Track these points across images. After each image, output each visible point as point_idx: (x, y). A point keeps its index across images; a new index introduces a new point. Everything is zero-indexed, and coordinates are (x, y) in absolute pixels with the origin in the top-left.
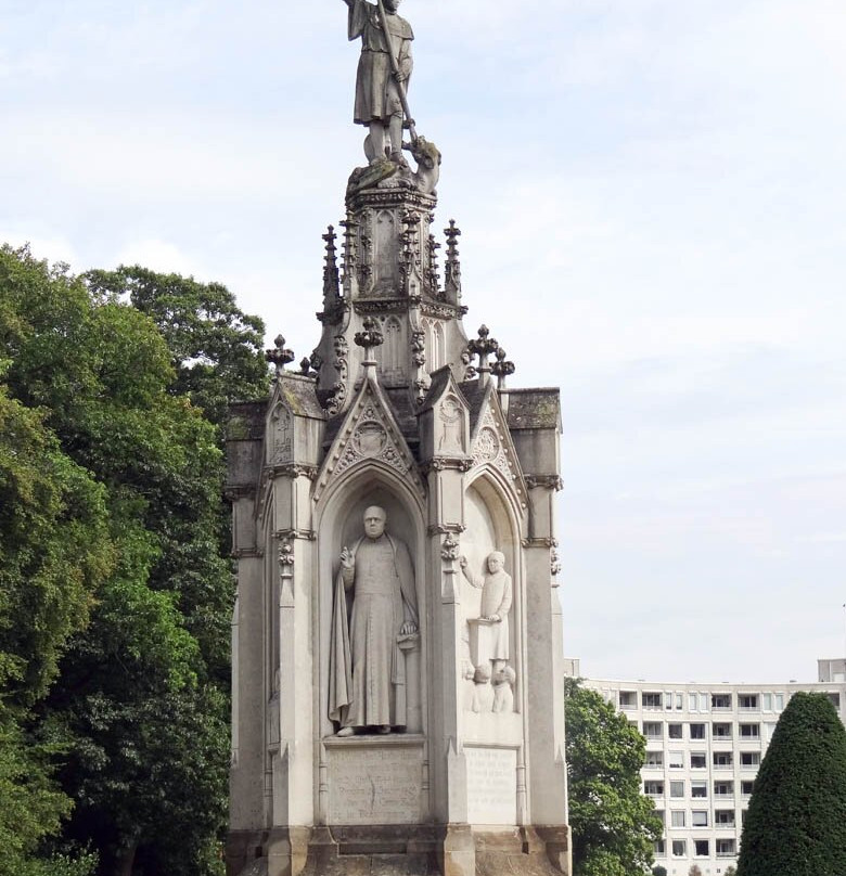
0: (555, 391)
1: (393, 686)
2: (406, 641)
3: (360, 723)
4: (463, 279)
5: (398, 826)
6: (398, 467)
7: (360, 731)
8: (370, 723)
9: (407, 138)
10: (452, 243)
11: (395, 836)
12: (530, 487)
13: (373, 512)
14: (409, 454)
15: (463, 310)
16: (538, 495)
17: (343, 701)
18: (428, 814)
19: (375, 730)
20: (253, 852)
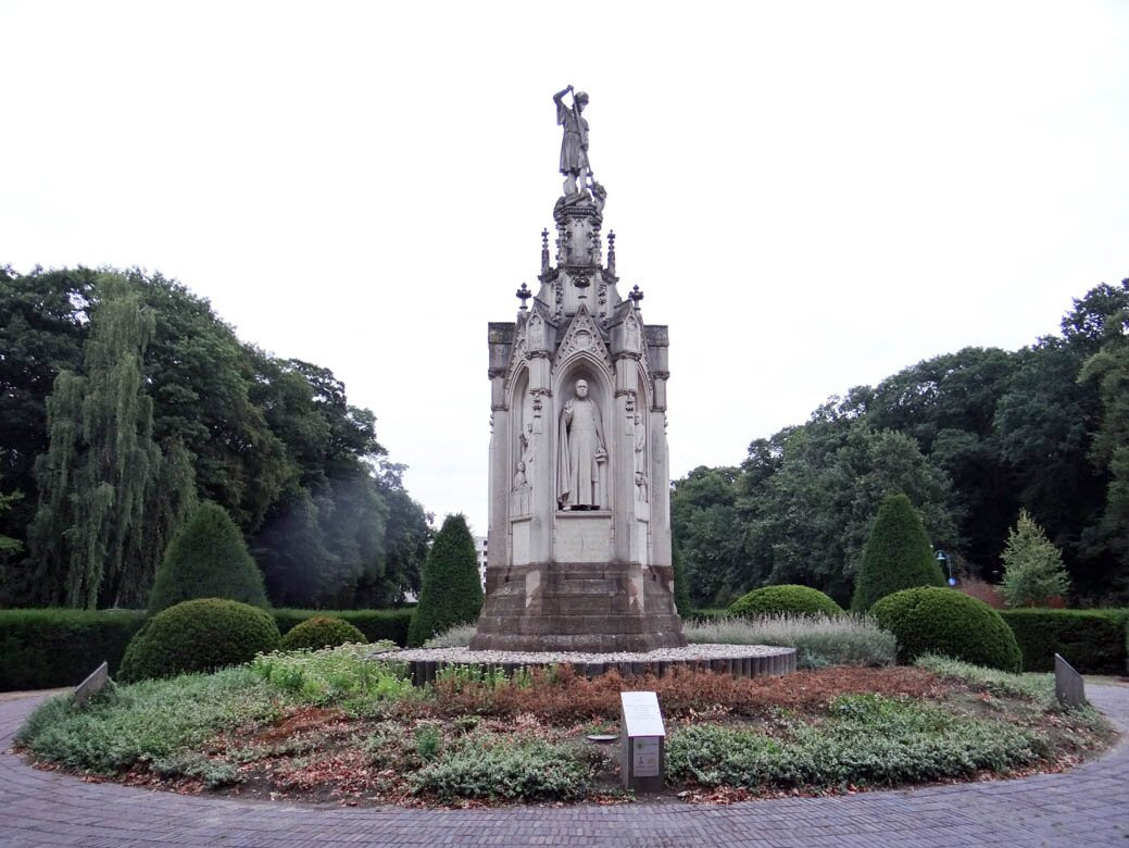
0: (666, 327)
1: (593, 483)
2: (601, 457)
3: (576, 504)
4: (617, 261)
5: (598, 564)
6: (599, 357)
7: (575, 508)
8: (581, 503)
9: (589, 182)
10: (611, 242)
11: (596, 570)
12: (655, 378)
13: (582, 382)
14: (605, 349)
15: (617, 279)
16: (658, 382)
17: (565, 491)
18: (614, 556)
19: (582, 508)
20: (504, 579)
